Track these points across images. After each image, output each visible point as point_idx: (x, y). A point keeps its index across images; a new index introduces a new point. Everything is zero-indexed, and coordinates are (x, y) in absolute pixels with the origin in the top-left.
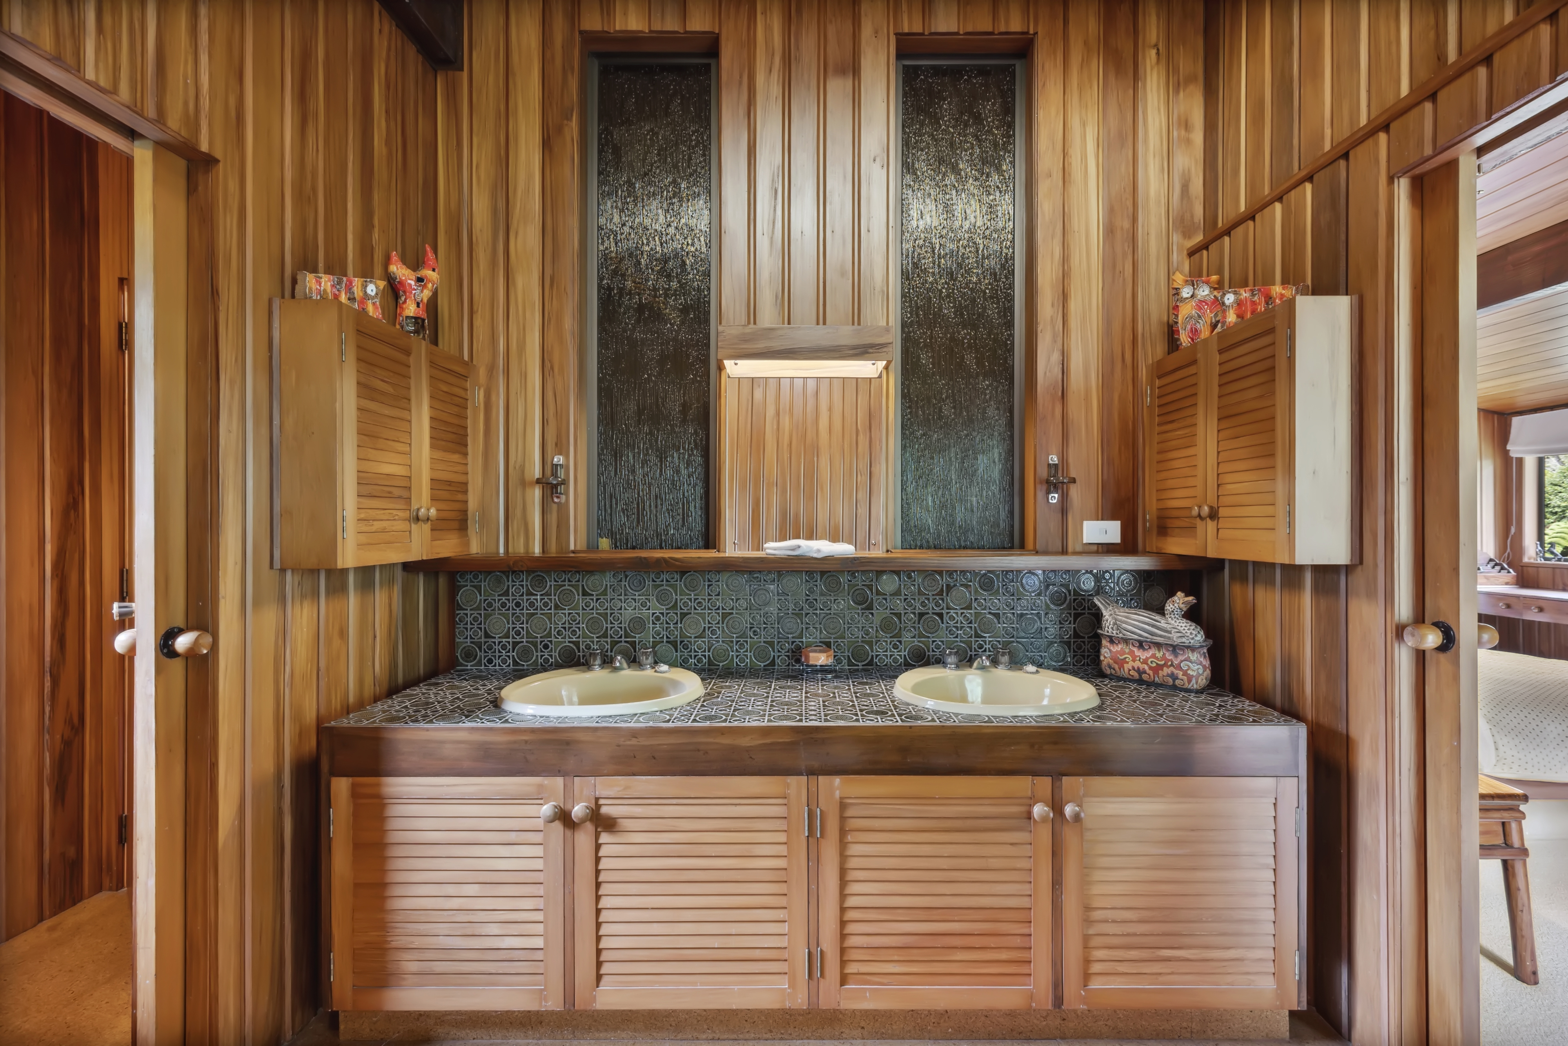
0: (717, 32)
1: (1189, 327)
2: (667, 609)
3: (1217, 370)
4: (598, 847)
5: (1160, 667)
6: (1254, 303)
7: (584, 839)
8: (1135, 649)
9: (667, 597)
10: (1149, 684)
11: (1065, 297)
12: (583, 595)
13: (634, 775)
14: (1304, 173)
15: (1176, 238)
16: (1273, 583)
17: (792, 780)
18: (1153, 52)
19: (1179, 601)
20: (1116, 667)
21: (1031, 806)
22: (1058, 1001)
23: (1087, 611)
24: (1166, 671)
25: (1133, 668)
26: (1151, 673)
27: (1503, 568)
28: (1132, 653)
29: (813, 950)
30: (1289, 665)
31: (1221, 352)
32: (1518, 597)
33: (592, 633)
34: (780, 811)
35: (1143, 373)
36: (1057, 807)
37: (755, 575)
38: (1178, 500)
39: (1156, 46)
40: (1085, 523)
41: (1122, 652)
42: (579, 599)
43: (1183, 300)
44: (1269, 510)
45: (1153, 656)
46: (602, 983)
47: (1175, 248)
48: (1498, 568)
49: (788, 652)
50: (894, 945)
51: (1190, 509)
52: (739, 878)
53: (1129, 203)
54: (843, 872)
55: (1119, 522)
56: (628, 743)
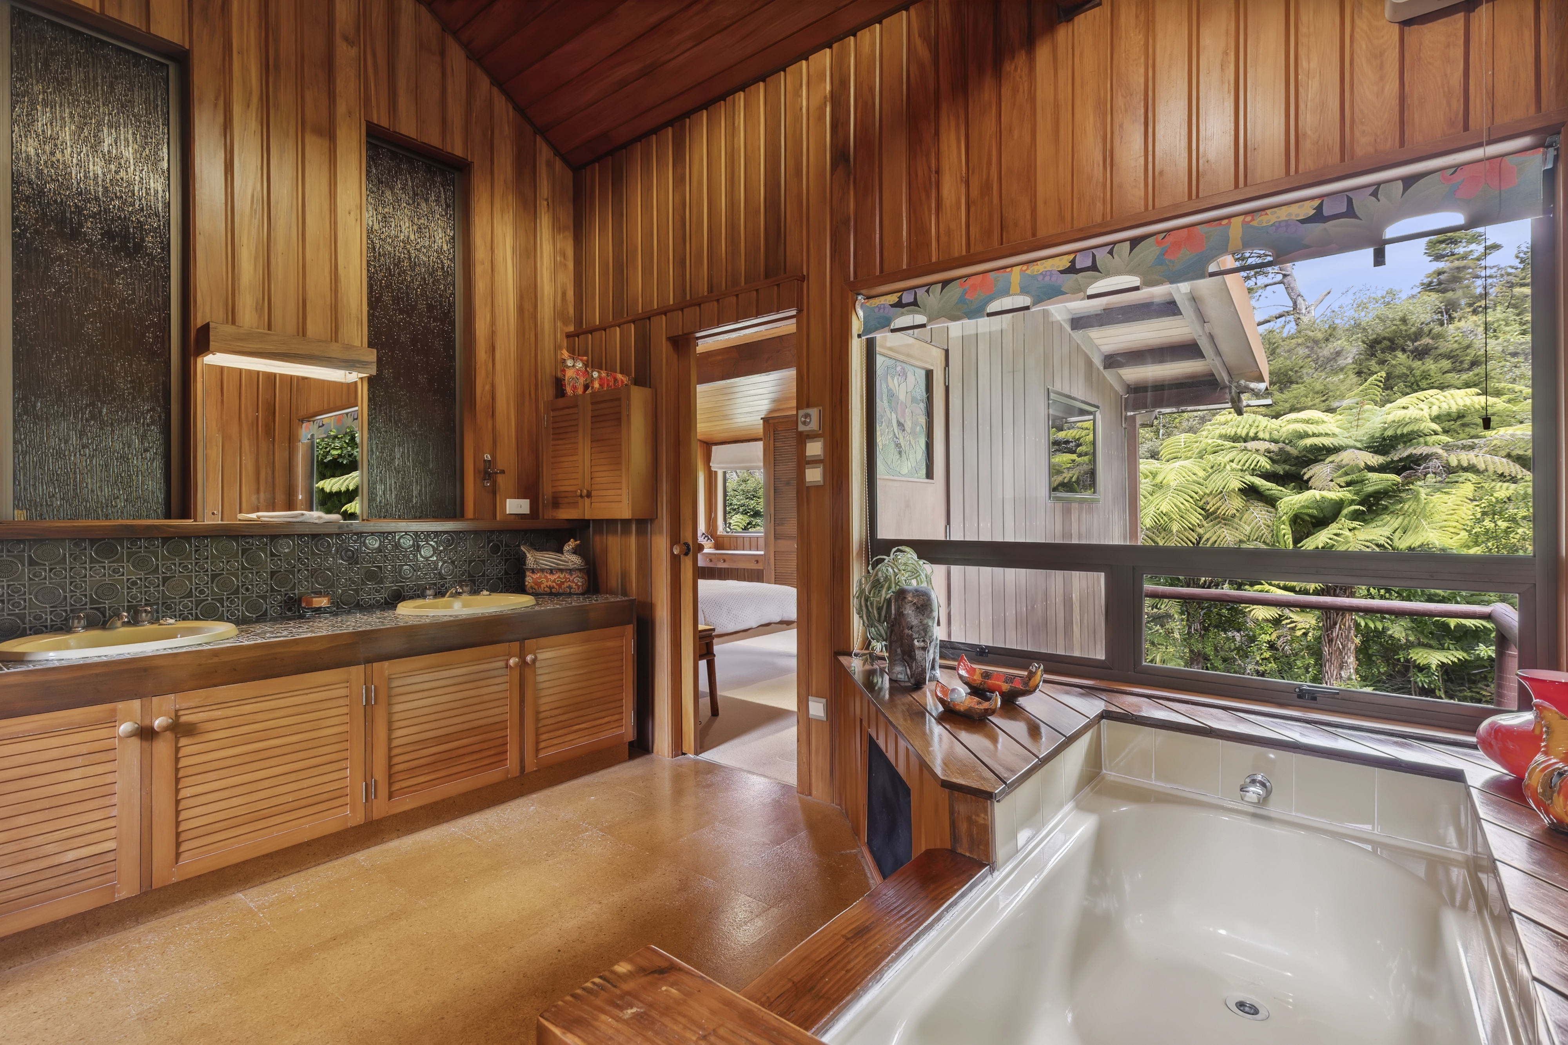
0: (187, 47)
1: (571, 384)
2: (146, 574)
3: (590, 414)
4: (177, 749)
5: (563, 583)
6: (608, 380)
7: (162, 748)
8: (548, 575)
9: (146, 563)
10: (557, 595)
11: (493, 349)
12: (30, 564)
13: (216, 686)
14: (630, 318)
15: (559, 324)
16: (616, 532)
17: (353, 669)
18: (546, 203)
19: (571, 544)
20: (536, 587)
21: (507, 660)
22: (522, 768)
23: (513, 557)
24: (566, 584)
25: (547, 586)
26: (557, 587)
27: (708, 539)
28: (546, 577)
29: (369, 782)
30: (625, 575)
31: (592, 404)
32: (715, 554)
33: (43, 603)
34: (344, 692)
35: (541, 406)
36: (522, 657)
37: (247, 540)
38: (567, 486)
39: (547, 200)
40: (508, 500)
41: (540, 578)
42: (23, 570)
43: (569, 367)
44: (619, 492)
45: (559, 577)
46: (181, 859)
47: (559, 330)
48: (706, 538)
49: (281, 603)
50: (425, 763)
51: (576, 492)
52: (310, 746)
53: (533, 295)
54: (390, 723)
55: (528, 501)
56: (210, 661)
